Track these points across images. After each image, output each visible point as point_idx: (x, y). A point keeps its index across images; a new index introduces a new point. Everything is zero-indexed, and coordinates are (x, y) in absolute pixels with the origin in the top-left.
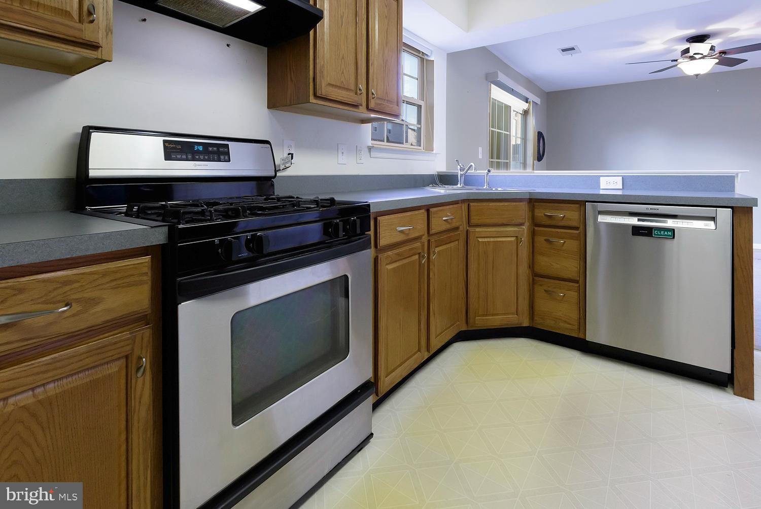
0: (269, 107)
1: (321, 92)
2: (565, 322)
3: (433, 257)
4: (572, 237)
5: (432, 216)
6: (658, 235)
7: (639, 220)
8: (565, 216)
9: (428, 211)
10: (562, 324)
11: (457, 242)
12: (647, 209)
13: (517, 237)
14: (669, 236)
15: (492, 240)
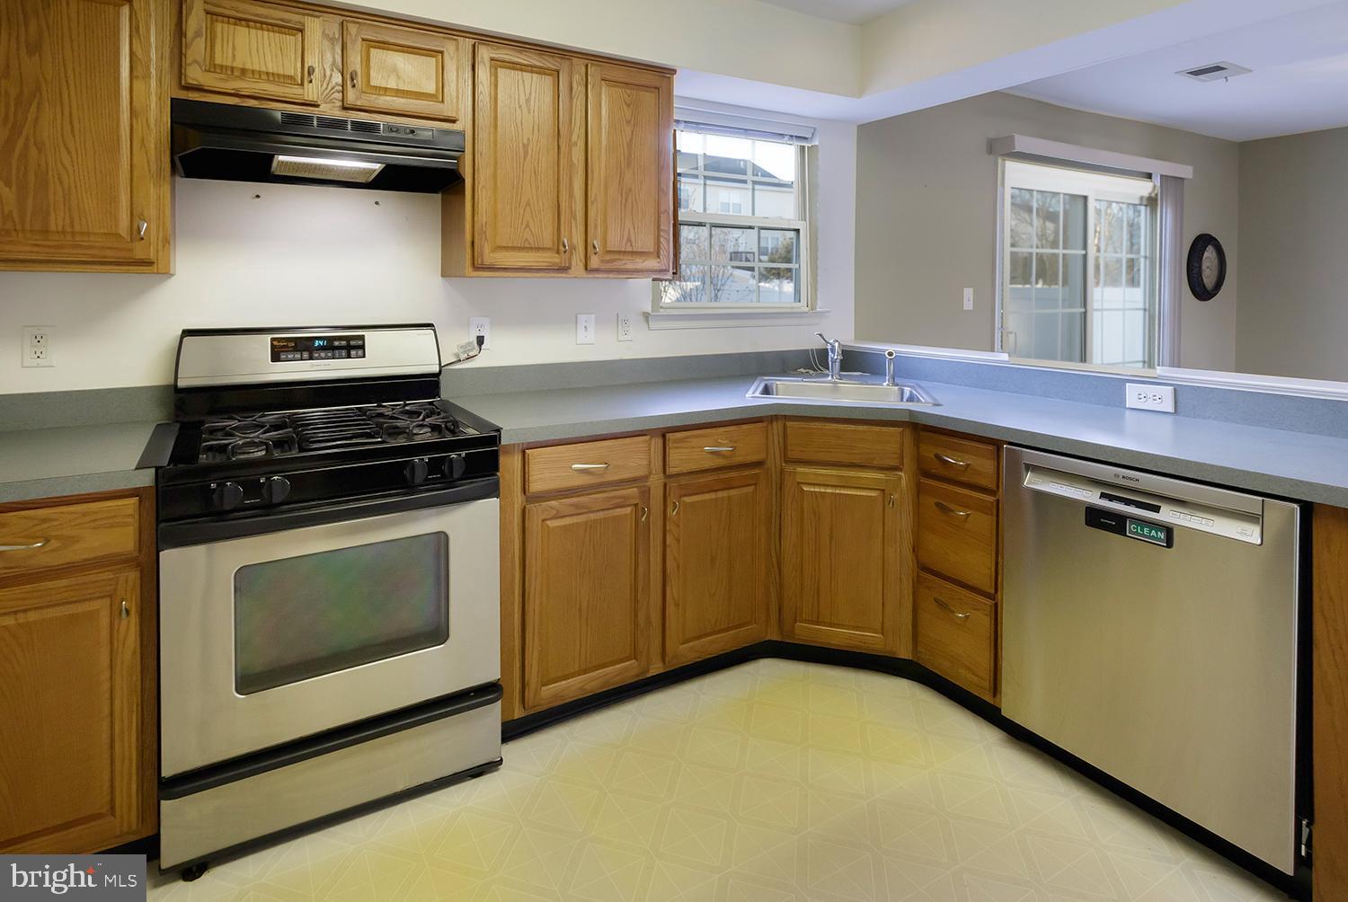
0: (442, 276)
1: (482, 260)
2: (968, 668)
3: (672, 513)
4: (981, 507)
5: (670, 445)
6: (1136, 533)
7: (1103, 496)
8: (968, 465)
9: (664, 436)
10: (962, 671)
11: (751, 489)
12: (1117, 476)
13: (883, 490)
14: (1160, 539)
15: (829, 490)
